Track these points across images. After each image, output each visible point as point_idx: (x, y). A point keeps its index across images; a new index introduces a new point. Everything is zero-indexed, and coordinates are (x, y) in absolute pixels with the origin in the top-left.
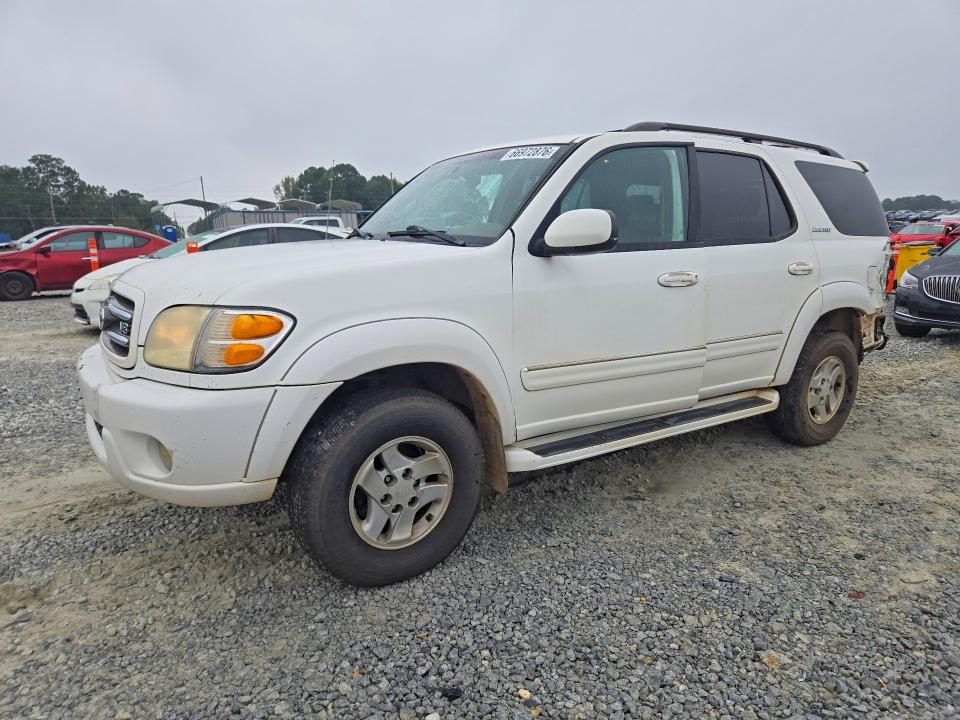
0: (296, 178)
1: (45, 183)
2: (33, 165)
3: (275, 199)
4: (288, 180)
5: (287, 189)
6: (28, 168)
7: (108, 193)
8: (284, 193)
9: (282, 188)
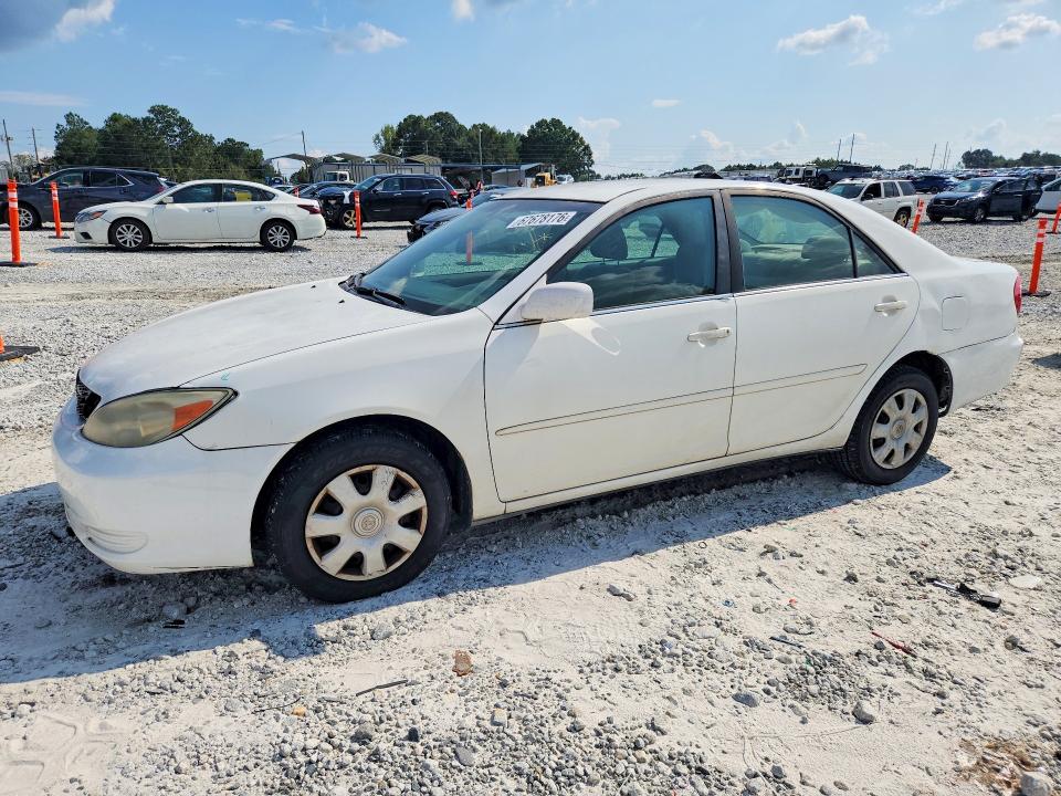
0: (395, 127)
1: (163, 133)
2: (151, 116)
4: (387, 129)
5: (386, 139)
6: (148, 118)
7: (215, 142)
8: (383, 143)
9: (381, 137)
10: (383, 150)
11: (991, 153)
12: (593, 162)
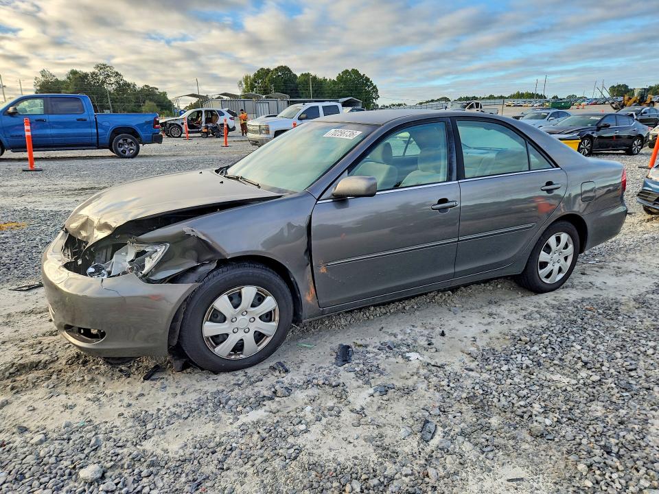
0: (252, 76)
1: (103, 82)
2: (97, 71)
3: (238, 92)
4: (247, 78)
5: (246, 84)
6: (94, 73)
7: (137, 87)
8: (244, 86)
9: (243, 83)
10: (245, 92)
11: (627, 86)
12: (379, 97)
